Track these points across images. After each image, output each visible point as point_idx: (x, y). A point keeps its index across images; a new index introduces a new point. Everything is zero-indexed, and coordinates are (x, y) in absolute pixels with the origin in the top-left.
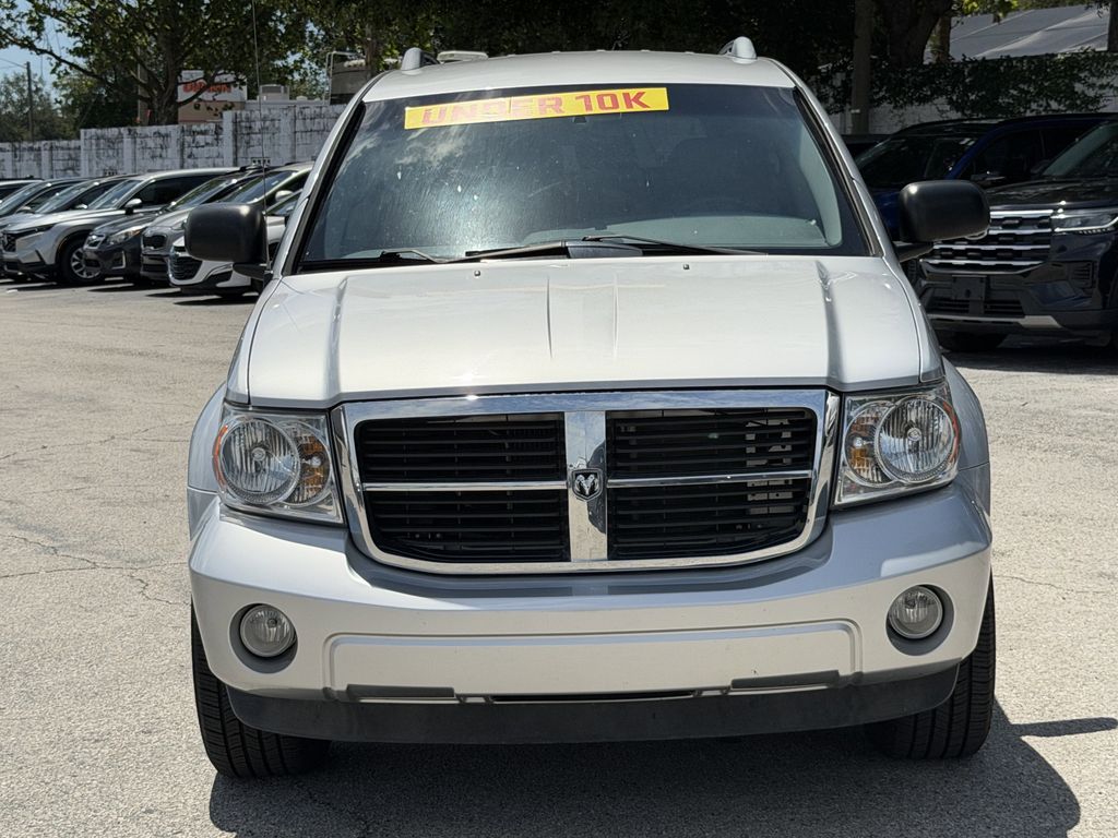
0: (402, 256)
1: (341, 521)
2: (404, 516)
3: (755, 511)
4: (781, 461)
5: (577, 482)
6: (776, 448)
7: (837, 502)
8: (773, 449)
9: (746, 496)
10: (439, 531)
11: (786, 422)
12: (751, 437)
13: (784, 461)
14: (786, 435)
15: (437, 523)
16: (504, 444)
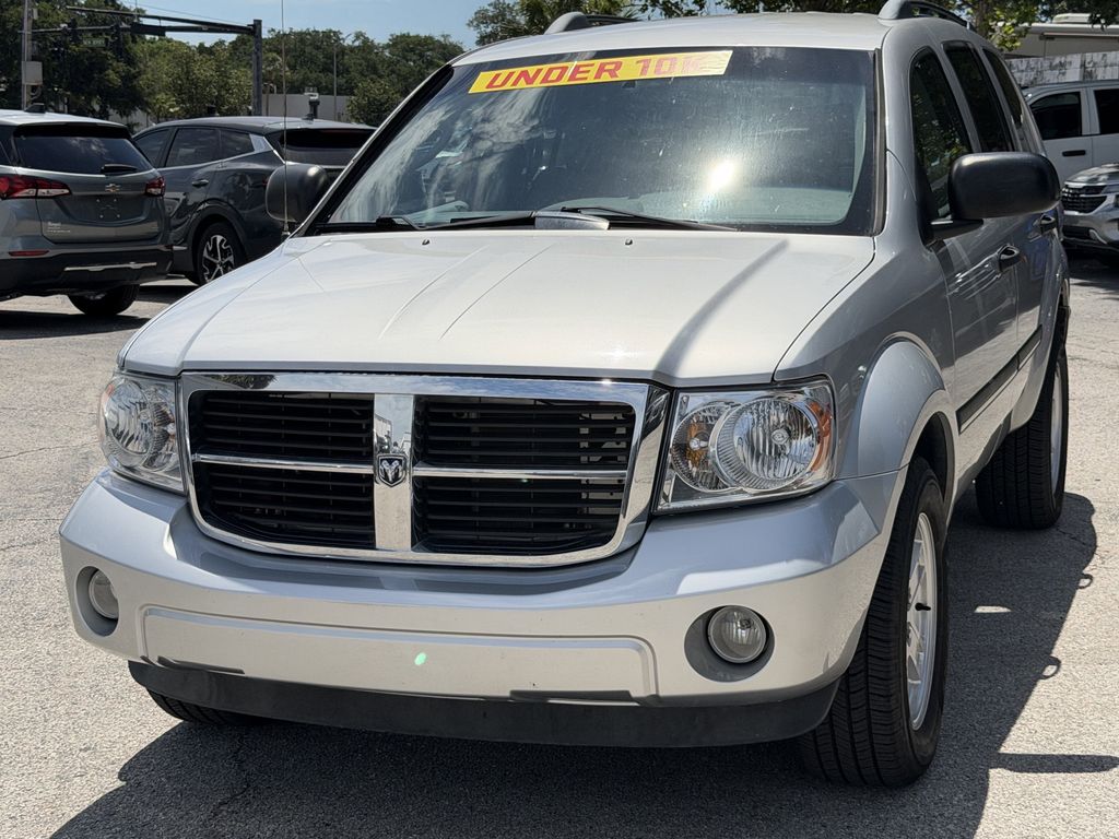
1: (182, 490)
2: (237, 490)
4: (615, 458)
5: (381, 468)
6: (610, 445)
7: (660, 507)
8: (607, 445)
9: (579, 494)
11: (620, 417)
12: (584, 431)
13: (619, 459)
16: (361, 425)
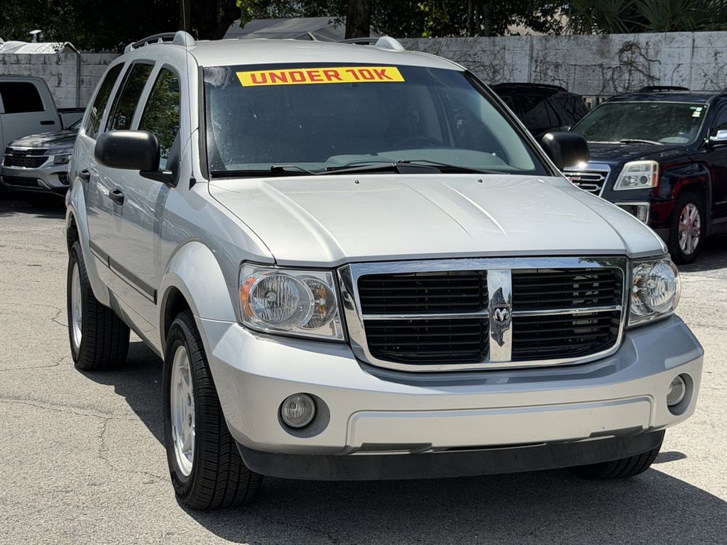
0: (285, 169)
1: (343, 339)
2: (383, 336)
3: (577, 331)
4: (592, 301)
5: (496, 313)
6: (589, 293)
7: (629, 325)
9: (572, 322)
10: (398, 345)
11: (596, 277)
12: (576, 286)
13: (594, 301)
14: (596, 285)
15: (398, 340)
